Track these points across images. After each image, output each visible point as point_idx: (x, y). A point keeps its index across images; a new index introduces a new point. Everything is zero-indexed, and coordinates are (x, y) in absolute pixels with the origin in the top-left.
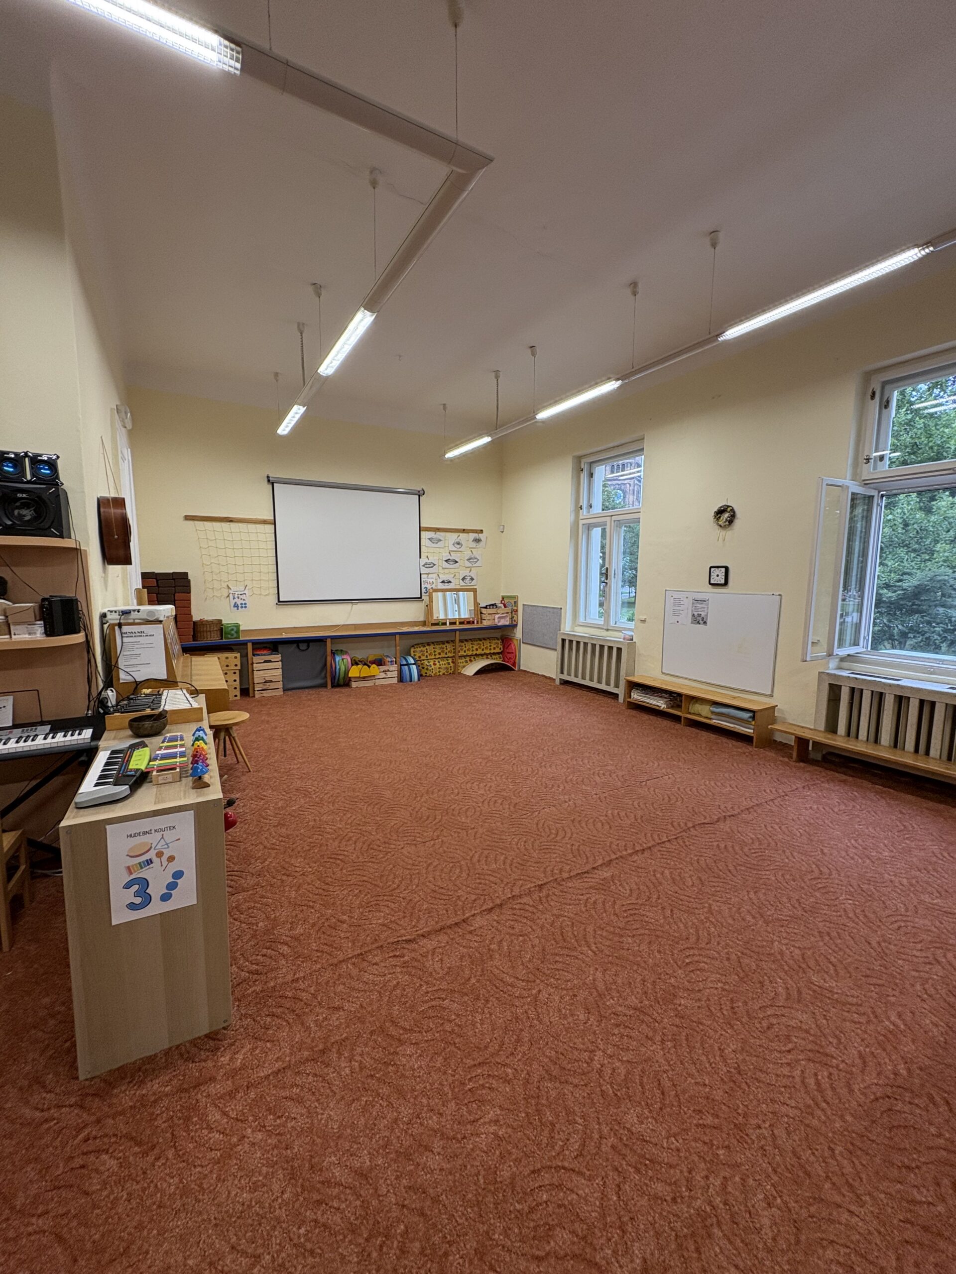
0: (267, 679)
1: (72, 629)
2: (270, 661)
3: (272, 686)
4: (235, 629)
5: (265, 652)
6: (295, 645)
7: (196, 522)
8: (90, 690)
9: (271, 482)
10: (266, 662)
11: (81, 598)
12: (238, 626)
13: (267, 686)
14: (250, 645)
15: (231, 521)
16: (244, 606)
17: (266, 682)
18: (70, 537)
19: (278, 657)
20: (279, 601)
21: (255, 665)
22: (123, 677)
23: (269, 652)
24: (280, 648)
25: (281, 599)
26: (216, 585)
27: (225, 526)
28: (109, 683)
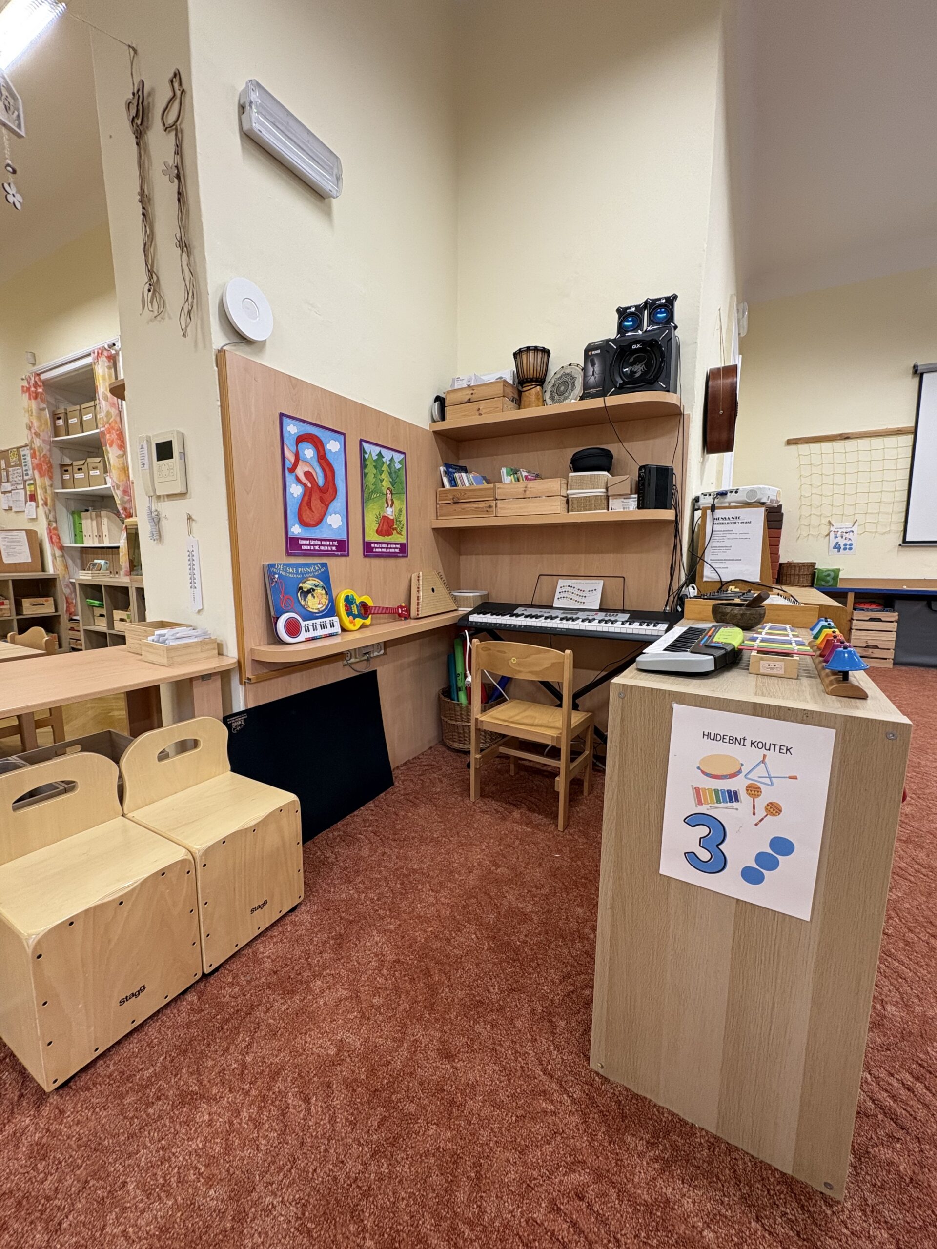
0: (871, 643)
1: (662, 503)
2: (879, 620)
3: (877, 653)
4: (832, 574)
5: (873, 607)
6: (925, 603)
7: (800, 446)
8: (671, 582)
9: (918, 373)
10: (871, 620)
11: (677, 471)
12: (837, 572)
13: (869, 652)
14: (851, 597)
15: (848, 438)
16: (849, 547)
17: (868, 647)
18: (675, 392)
19: (894, 616)
20: (904, 541)
21: (854, 622)
22: (708, 574)
23: (879, 608)
24: (898, 604)
25: (908, 539)
26: (815, 521)
27: (838, 445)
28: (692, 579)
